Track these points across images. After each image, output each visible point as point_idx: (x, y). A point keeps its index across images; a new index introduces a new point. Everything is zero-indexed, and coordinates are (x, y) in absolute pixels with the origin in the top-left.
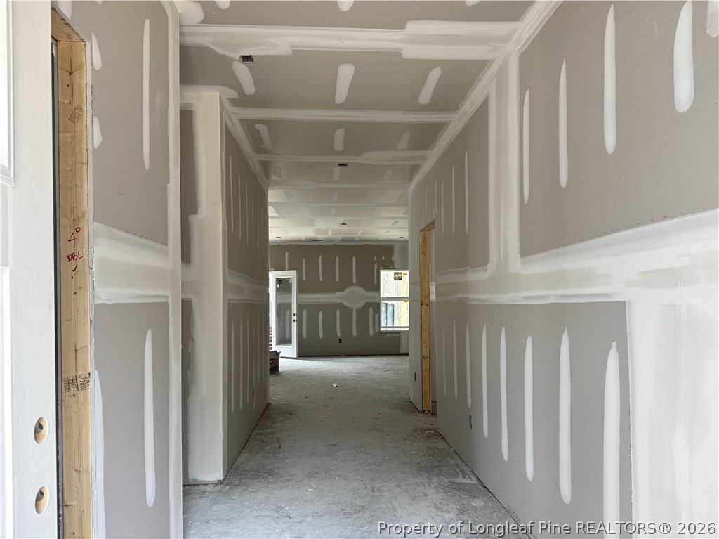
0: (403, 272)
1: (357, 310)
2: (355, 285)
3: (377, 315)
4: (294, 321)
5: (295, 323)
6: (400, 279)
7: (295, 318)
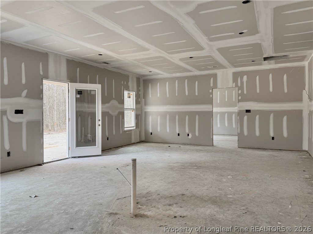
0: (131, 93)
1: (115, 116)
2: (114, 99)
3: (123, 120)
4: (99, 125)
5: (100, 127)
6: (130, 97)
7: (100, 123)
